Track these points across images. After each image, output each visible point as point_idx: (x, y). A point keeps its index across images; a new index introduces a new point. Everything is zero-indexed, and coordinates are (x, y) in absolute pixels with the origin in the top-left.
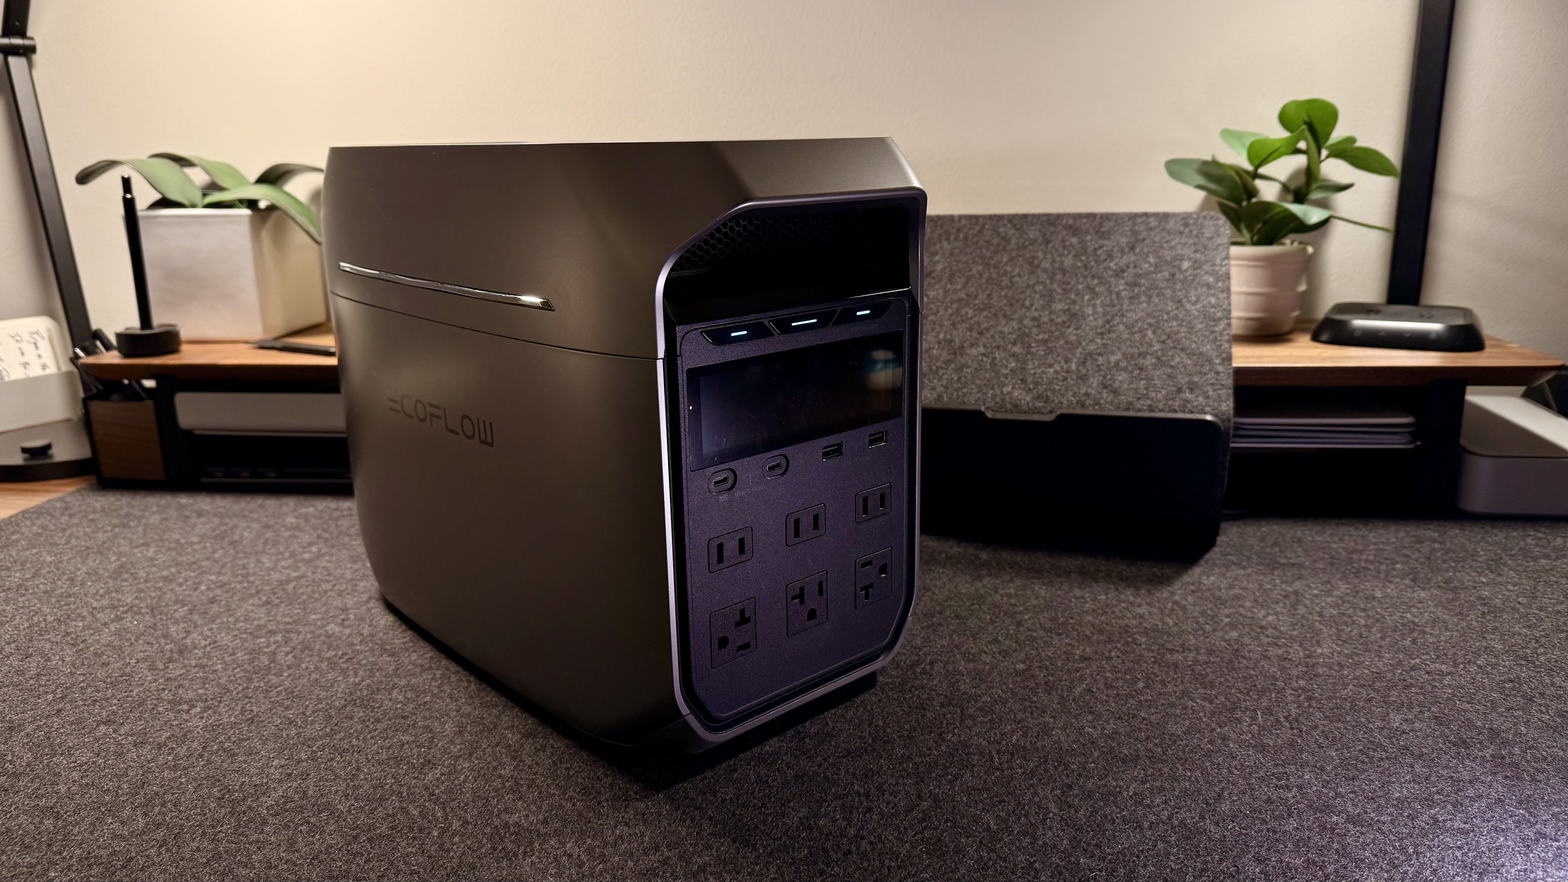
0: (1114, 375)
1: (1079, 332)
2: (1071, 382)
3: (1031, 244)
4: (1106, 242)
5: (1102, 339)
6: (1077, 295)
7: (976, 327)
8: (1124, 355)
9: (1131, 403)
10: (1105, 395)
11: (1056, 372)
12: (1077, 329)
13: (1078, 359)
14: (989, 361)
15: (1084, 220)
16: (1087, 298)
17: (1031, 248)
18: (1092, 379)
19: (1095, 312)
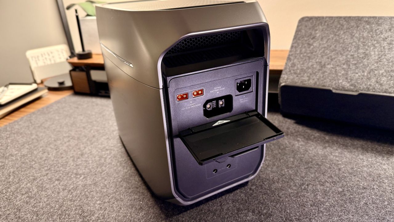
0: (381, 78)
1: (368, 61)
2: (364, 80)
3: (352, 27)
4: (380, 27)
5: (377, 64)
6: (368, 47)
7: (330, 58)
8: (385, 71)
9: (387, 89)
10: (377, 86)
11: (359, 76)
12: (368, 60)
13: (368, 71)
14: (334, 70)
15: (372, 19)
16: (372, 48)
17: (351, 29)
18: (372, 79)
19: (375, 54)
